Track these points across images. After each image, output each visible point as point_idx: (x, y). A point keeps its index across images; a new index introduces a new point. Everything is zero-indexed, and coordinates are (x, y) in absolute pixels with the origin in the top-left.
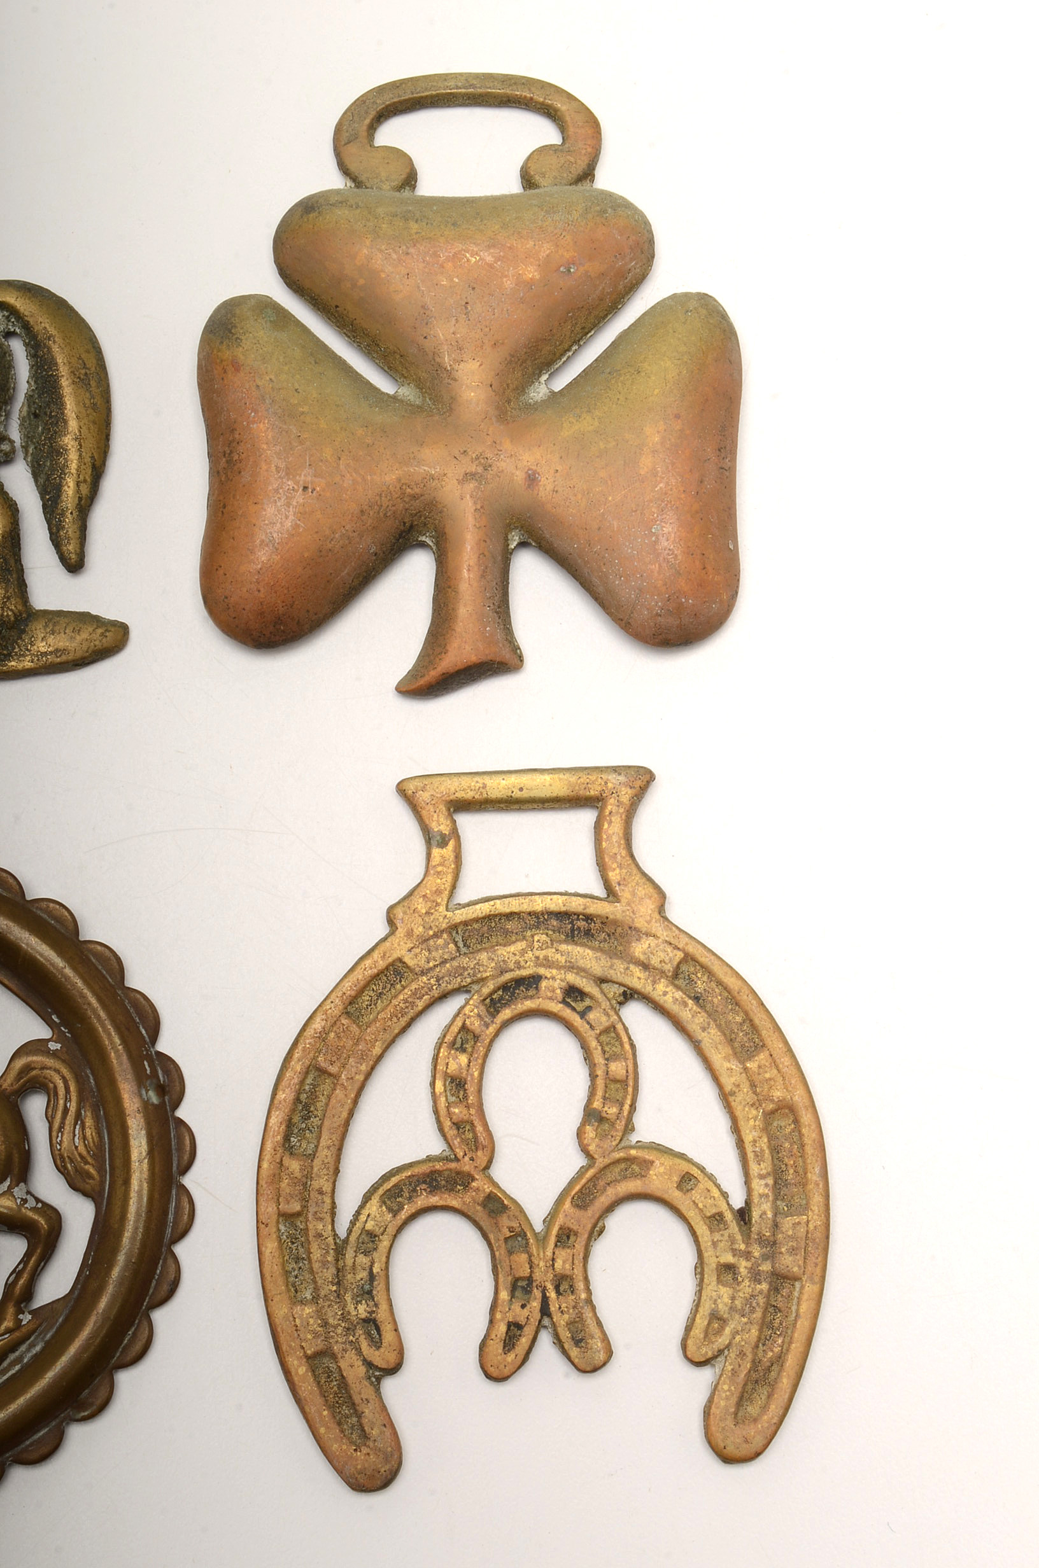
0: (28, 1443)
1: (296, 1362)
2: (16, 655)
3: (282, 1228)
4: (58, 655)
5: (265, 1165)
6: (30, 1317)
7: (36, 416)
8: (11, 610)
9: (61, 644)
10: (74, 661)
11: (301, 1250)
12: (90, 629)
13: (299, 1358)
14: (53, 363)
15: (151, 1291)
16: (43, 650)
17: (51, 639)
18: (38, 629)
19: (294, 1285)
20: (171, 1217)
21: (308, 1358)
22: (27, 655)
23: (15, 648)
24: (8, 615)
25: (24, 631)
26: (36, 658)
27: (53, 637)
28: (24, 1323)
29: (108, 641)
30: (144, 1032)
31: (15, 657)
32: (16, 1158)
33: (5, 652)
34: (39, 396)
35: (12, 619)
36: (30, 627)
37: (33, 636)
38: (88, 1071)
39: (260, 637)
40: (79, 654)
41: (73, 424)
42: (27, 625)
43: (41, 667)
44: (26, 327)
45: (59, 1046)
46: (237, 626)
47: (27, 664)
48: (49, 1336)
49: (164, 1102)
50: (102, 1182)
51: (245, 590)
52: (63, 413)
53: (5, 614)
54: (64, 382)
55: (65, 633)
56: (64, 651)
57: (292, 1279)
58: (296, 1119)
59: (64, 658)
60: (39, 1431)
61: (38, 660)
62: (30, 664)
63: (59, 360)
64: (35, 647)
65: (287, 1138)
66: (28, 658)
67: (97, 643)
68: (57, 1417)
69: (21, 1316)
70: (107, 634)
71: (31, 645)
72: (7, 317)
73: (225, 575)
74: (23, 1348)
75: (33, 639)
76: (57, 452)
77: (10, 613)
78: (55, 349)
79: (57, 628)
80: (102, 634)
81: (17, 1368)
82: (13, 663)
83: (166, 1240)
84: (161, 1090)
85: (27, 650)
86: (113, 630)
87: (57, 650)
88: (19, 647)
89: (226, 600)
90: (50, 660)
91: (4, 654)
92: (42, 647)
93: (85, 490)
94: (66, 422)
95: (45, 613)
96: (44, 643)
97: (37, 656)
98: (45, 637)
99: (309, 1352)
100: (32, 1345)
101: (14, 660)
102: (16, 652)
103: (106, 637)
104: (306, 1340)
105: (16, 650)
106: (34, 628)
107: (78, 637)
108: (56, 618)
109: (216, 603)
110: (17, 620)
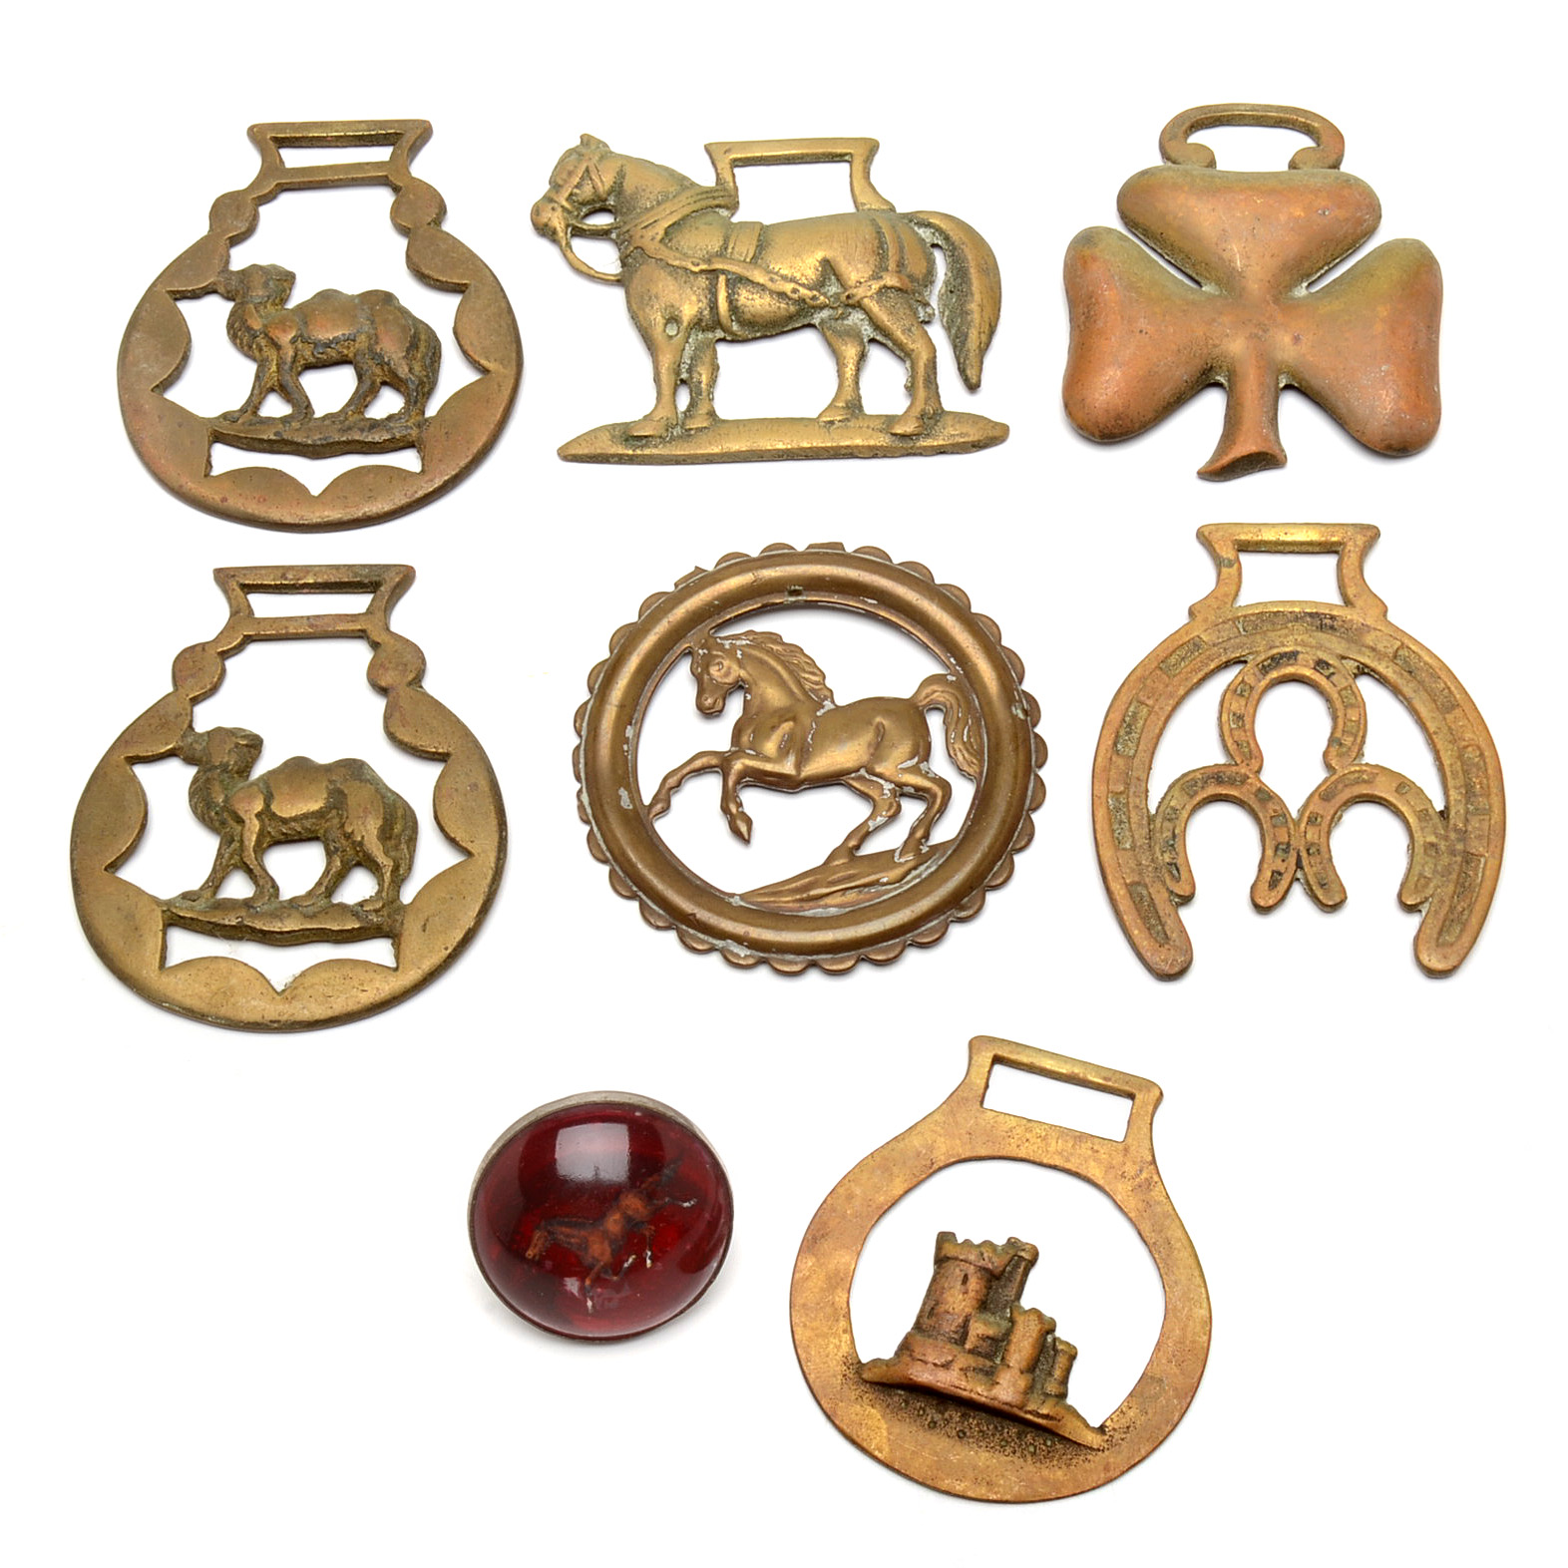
0: (923, 928)
1: (1118, 887)
3: (1111, 802)
4: (962, 436)
5: (1099, 759)
6: (927, 849)
7: (951, 292)
10: (973, 442)
11: (1123, 816)
12: (985, 423)
13: (1120, 884)
14: (965, 260)
15: (1014, 839)
16: (952, 432)
18: (949, 420)
19: (1118, 838)
20: (1030, 793)
21: (1126, 885)
22: (940, 435)
24: (929, 411)
25: (939, 421)
28: (923, 851)
29: (996, 435)
30: (1014, 675)
31: (932, 436)
32: (922, 744)
34: (955, 280)
35: (932, 412)
37: (944, 426)
38: (974, 696)
40: (976, 437)
41: (977, 297)
43: (950, 445)
44: (947, 238)
45: (954, 679)
47: (939, 441)
48: (940, 862)
49: (1026, 720)
50: (982, 767)
52: (971, 289)
54: (972, 271)
55: (967, 423)
56: (967, 435)
57: (1116, 835)
58: (1122, 733)
59: (965, 438)
60: (932, 921)
61: (947, 438)
62: (942, 442)
63: (970, 258)
65: (1115, 744)
66: (941, 438)
67: (989, 435)
68: (945, 913)
69: (921, 847)
70: (996, 430)
72: (934, 234)
74: (922, 868)
76: (965, 313)
78: (967, 251)
80: (992, 430)
81: (918, 880)
82: (931, 440)
83: (1026, 807)
84: (1025, 712)
86: (1001, 428)
87: (962, 433)
92: (949, 432)
93: (984, 338)
94: (972, 294)
95: (953, 413)
99: (1128, 881)
100: (928, 867)
103: (995, 432)
104: (1126, 873)
106: (946, 422)
108: (960, 417)
110: (934, 413)
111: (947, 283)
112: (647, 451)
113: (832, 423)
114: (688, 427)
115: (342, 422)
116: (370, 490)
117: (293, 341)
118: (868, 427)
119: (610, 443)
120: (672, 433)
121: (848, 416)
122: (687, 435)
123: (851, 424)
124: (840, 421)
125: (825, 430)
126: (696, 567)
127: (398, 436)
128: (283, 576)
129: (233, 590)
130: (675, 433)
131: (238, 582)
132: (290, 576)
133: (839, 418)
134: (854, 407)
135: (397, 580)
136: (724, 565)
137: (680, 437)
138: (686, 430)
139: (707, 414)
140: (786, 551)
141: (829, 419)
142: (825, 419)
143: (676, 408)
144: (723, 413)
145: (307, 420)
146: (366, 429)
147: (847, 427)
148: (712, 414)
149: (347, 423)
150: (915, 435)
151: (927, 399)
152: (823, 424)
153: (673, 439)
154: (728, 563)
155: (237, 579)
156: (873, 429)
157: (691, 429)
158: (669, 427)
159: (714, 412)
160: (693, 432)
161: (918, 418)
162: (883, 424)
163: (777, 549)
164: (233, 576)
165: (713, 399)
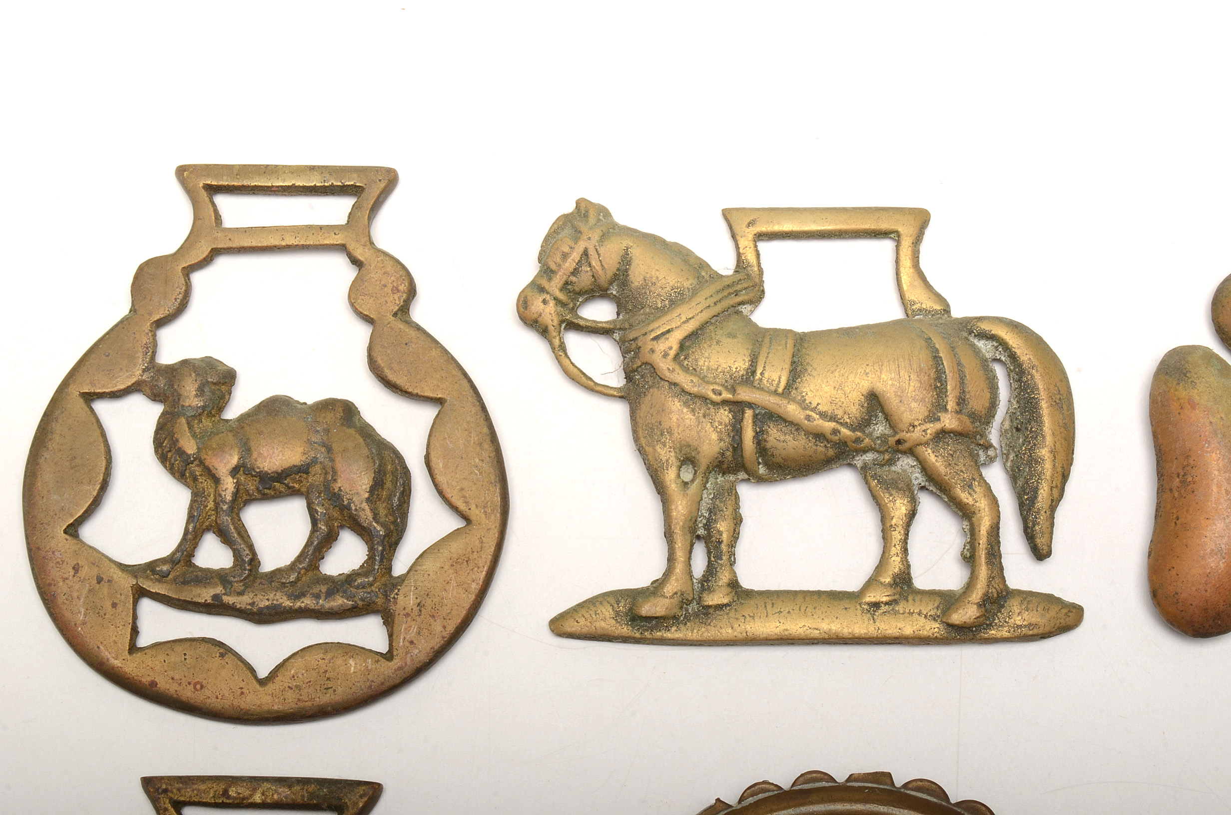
2: (996, 625)
4: (1031, 628)
7: (1018, 430)
8: (995, 588)
9: (1034, 619)
10: (1042, 634)
12: (1057, 609)
14: (1035, 388)
16: (1019, 623)
17: (1026, 615)
18: (1014, 605)
22: (1005, 627)
23: (995, 620)
24: (992, 592)
25: (1003, 606)
26: (1013, 629)
27: (1027, 613)
29: (1069, 621)
31: (995, 627)
33: (988, 622)
34: (1022, 414)
35: (995, 595)
36: (1008, 603)
37: (1011, 611)
39: (1200, 628)
40: (1047, 629)
41: (1049, 439)
42: (1006, 602)
43: (1015, 637)
44: (1013, 357)
46: (1183, 618)
47: (1004, 633)
51: (1194, 589)
52: (1041, 430)
53: (990, 591)
54: (1044, 404)
55: (1037, 611)
56: (1036, 625)
59: (1035, 631)
61: (1014, 631)
62: (1007, 634)
63: (1041, 386)
64: (1012, 620)
66: (1006, 629)
67: (1062, 621)
70: (1070, 614)
71: (1009, 618)
72: (996, 347)
73: (1178, 575)
75: (1011, 614)
76: (1034, 461)
77: (994, 590)
78: (1037, 377)
79: (1030, 606)
80: (1066, 614)
82: (993, 632)
85: (1006, 622)
86: (1074, 611)
87: (1030, 624)
88: (998, 619)
89: (1176, 596)
90: (1024, 632)
91: (987, 624)
92: (1018, 620)
93: (1056, 492)
94: (1044, 437)
95: (1019, 592)
96: (1020, 618)
97: (1014, 627)
98: (1020, 612)
101: (994, 629)
102: (996, 623)
103: (1069, 616)
105: (996, 621)
106: (1011, 605)
107: (1047, 615)
108: (1028, 597)
109: (1166, 597)
110: (998, 596)
111: (1012, 416)
112: (659, 634)
113: (876, 605)
114: (706, 603)
115: (293, 584)
116: (328, 679)
117: (234, 472)
118: (920, 614)
119: (614, 621)
120: (687, 610)
121: (896, 597)
122: (706, 613)
123: (900, 608)
124: (886, 603)
125: (869, 615)
126: (718, 800)
127: (360, 603)
128: (225, 793)
129: (166, 810)
130: (690, 611)
131: (171, 799)
132: (232, 792)
133: (885, 599)
134: (903, 581)
135: (361, 805)
136: (751, 800)
137: (696, 615)
138: (703, 607)
139: (729, 585)
140: (824, 784)
141: (873, 600)
142: (868, 599)
143: (691, 576)
144: (746, 583)
145: (252, 578)
146: (323, 596)
147: (896, 613)
148: (734, 584)
149: (299, 584)
150: (975, 627)
151: (991, 579)
152: (866, 607)
153: (687, 618)
154: (756, 798)
155: (170, 794)
156: (926, 617)
157: (709, 607)
158: (684, 602)
159: (737, 581)
160: (711, 611)
161: (979, 605)
162: (937, 608)
163: (814, 780)
164: (165, 791)
165: (735, 562)
